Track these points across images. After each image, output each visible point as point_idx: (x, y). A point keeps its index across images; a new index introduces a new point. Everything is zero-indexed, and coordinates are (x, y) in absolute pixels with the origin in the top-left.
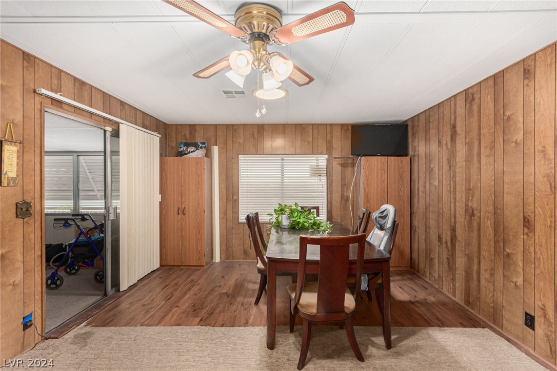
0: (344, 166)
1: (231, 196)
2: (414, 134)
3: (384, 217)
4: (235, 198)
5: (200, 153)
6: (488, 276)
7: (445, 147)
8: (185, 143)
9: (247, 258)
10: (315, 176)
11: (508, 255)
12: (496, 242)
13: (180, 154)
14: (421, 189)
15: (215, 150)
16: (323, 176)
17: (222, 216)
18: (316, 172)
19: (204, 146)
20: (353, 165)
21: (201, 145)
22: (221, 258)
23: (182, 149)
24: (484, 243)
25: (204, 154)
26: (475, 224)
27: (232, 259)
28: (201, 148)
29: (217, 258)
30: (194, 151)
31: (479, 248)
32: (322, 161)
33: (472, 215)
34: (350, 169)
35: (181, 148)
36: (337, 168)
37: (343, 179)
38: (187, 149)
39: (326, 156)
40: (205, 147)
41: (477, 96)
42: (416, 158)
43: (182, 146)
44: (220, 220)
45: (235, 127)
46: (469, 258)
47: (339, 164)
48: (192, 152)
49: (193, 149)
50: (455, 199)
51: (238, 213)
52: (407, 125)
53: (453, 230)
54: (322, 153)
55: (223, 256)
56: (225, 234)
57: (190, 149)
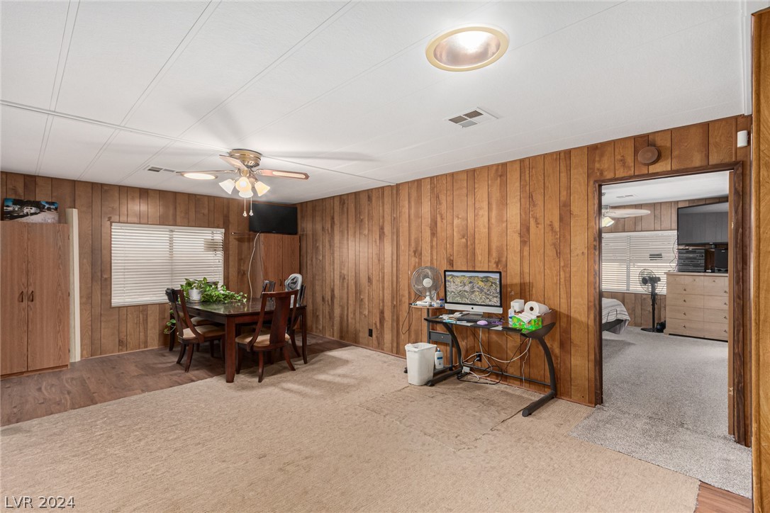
0: (240, 240)
1: (99, 274)
2: (302, 217)
3: (295, 283)
4: (105, 276)
5: (47, 217)
6: (352, 316)
7: (327, 232)
8: (15, 200)
9: (125, 349)
10: (210, 251)
11: (362, 300)
12: (356, 293)
13: (11, 216)
14: (309, 262)
15: (74, 214)
16: (218, 251)
17: (84, 300)
18: (211, 246)
19: (52, 207)
20: (250, 240)
21: (47, 206)
22: (82, 356)
23: (10, 209)
24: (350, 295)
25: (57, 218)
26: (345, 285)
27: (101, 354)
28: (49, 209)
29: (76, 355)
30: (35, 214)
31: (348, 300)
32: (218, 235)
33: (344, 278)
34: (246, 243)
35: (8, 206)
36: (233, 243)
37: (240, 253)
38: (21, 209)
39: (223, 230)
40: (56, 209)
41: (346, 201)
42: (305, 237)
43: (10, 204)
44: (80, 307)
45: (105, 188)
46: (342, 307)
47: (235, 239)
48: (32, 214)
49: (33, 210)
50: (334, 269)
51: (111, 295)
52: (296, 208)
53: (333, 291)
54: (218, 227)
55: (85, 352)
56: (90, 323)
57: (26, 210)
